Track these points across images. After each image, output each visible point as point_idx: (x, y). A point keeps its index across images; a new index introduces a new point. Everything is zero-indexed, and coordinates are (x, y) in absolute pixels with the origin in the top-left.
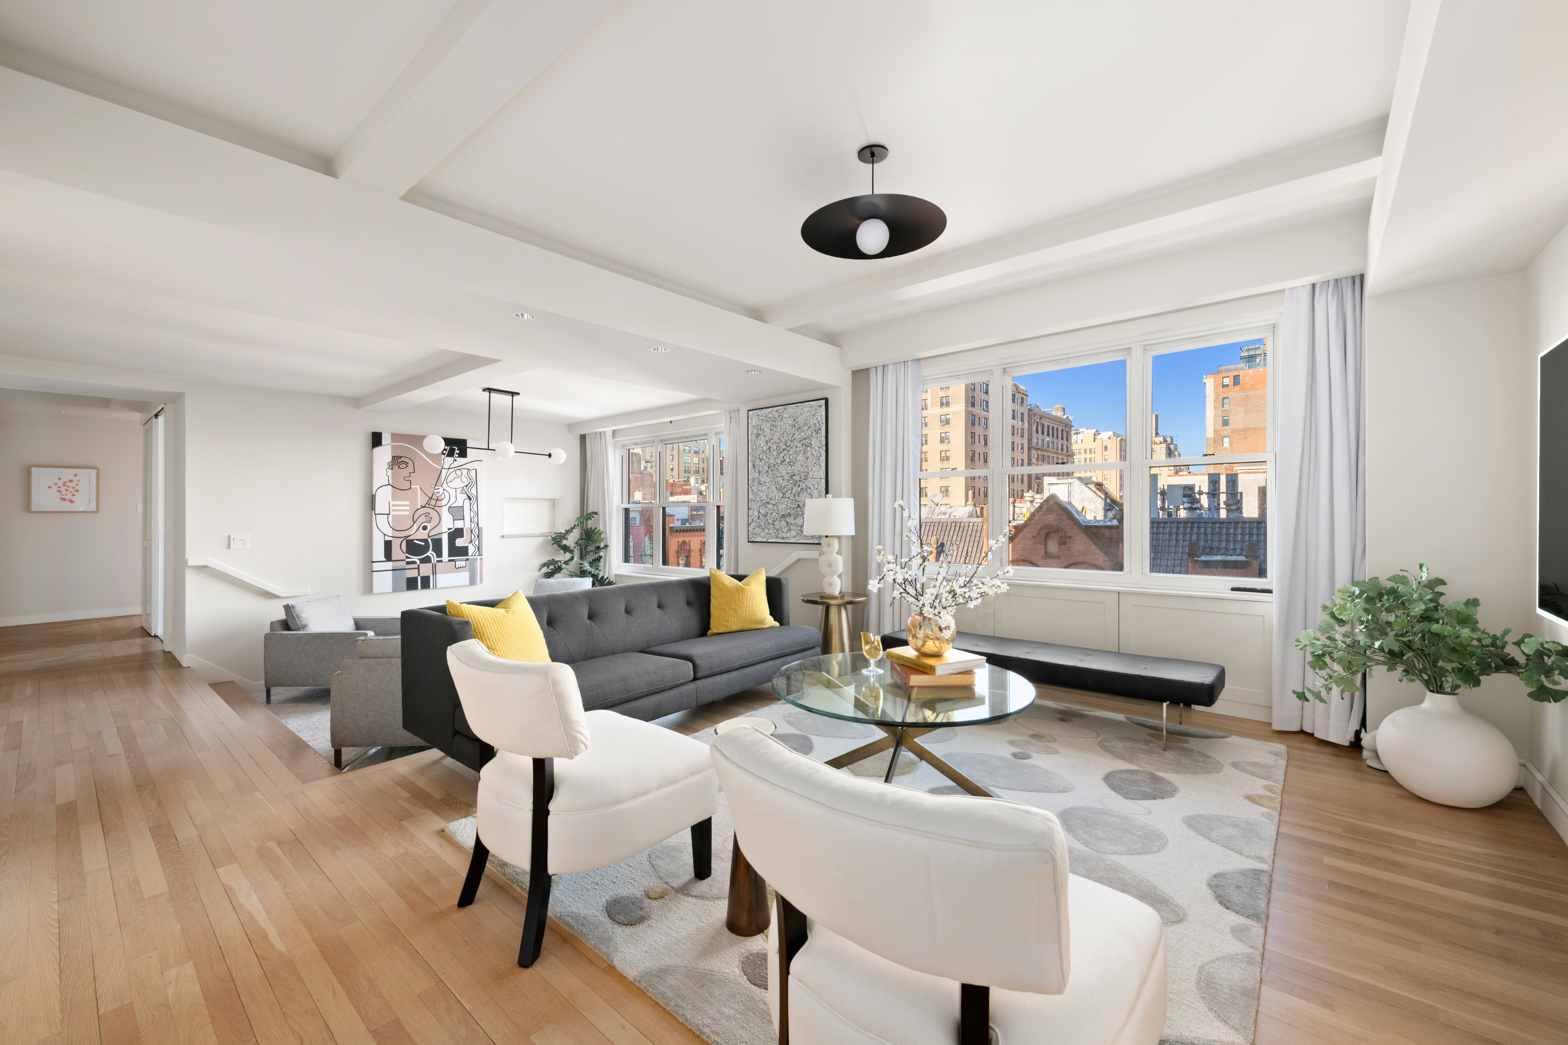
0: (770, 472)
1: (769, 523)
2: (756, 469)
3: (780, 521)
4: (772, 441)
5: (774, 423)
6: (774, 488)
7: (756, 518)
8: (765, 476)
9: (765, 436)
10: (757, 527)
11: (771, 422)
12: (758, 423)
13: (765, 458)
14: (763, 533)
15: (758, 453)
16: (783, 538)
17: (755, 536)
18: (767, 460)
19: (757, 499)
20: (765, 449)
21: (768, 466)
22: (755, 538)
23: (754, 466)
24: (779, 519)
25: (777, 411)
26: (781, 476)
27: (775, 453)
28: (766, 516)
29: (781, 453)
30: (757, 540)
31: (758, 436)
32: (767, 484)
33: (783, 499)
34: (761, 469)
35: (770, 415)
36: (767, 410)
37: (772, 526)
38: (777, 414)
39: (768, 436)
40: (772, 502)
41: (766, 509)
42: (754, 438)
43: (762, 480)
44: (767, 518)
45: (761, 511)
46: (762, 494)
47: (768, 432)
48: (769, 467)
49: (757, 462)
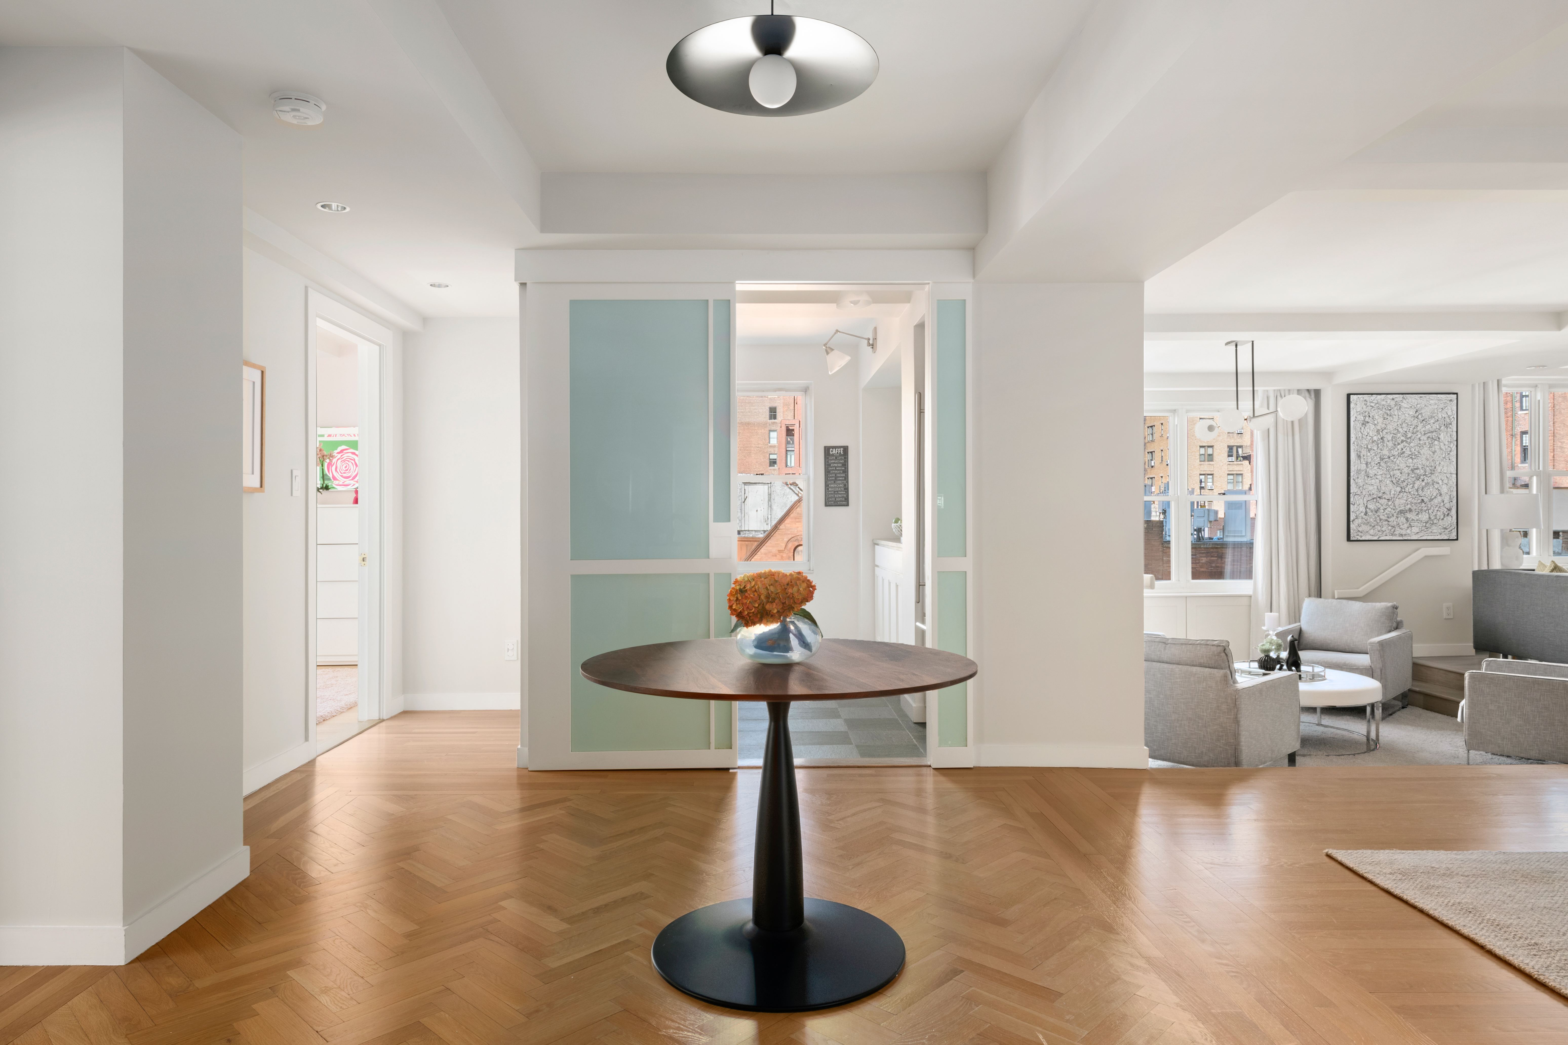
0: (1382, 464)
1: (1381, 520)
2: (1362, 460)
3: (1397, 517)
4: (1386, 431)
5: (1388, 412)
6: (1388, 482)
7: (1363, 514)
8: (1376, 468)
9: (1375, 425)
10: (1364, 524)
11: (1384, 410)
12: (1365, 410)
13: (1375, 448)
14: (1372, 531)
15: (1365, 442)
16: (1402, 535)
17: (1360, 534)
18: (1379, 451)
19: (1364, 493)
20: (1375, 438)
21: (1380, 458)
22: (1361, 537)
23: (1359, 457)
24: (1395, 515)
25: (1393, 399)
26: (1399, 470)
27: (1390, 444)
28: (1376, 512)
29: (1399, 444)
30: (1363, 538)
31: (1365, 423)
32: (1378, 477)
33: (1402, 494)
34: (1369, 460)
35: (1384, 403)
36: (1379, 396)
37: (1386, 523)
38: (1393, 403)
39: (1380, 424)
40: (1385, 496)
41: (1377, 504)
42: (1359, 425)
43: (1371, 473)
44: (1378, 514)
45: (1369, 506)
46: (1371, 488)
47: (1380, 420)
48: (1382, 459)
49: (1364, 452)
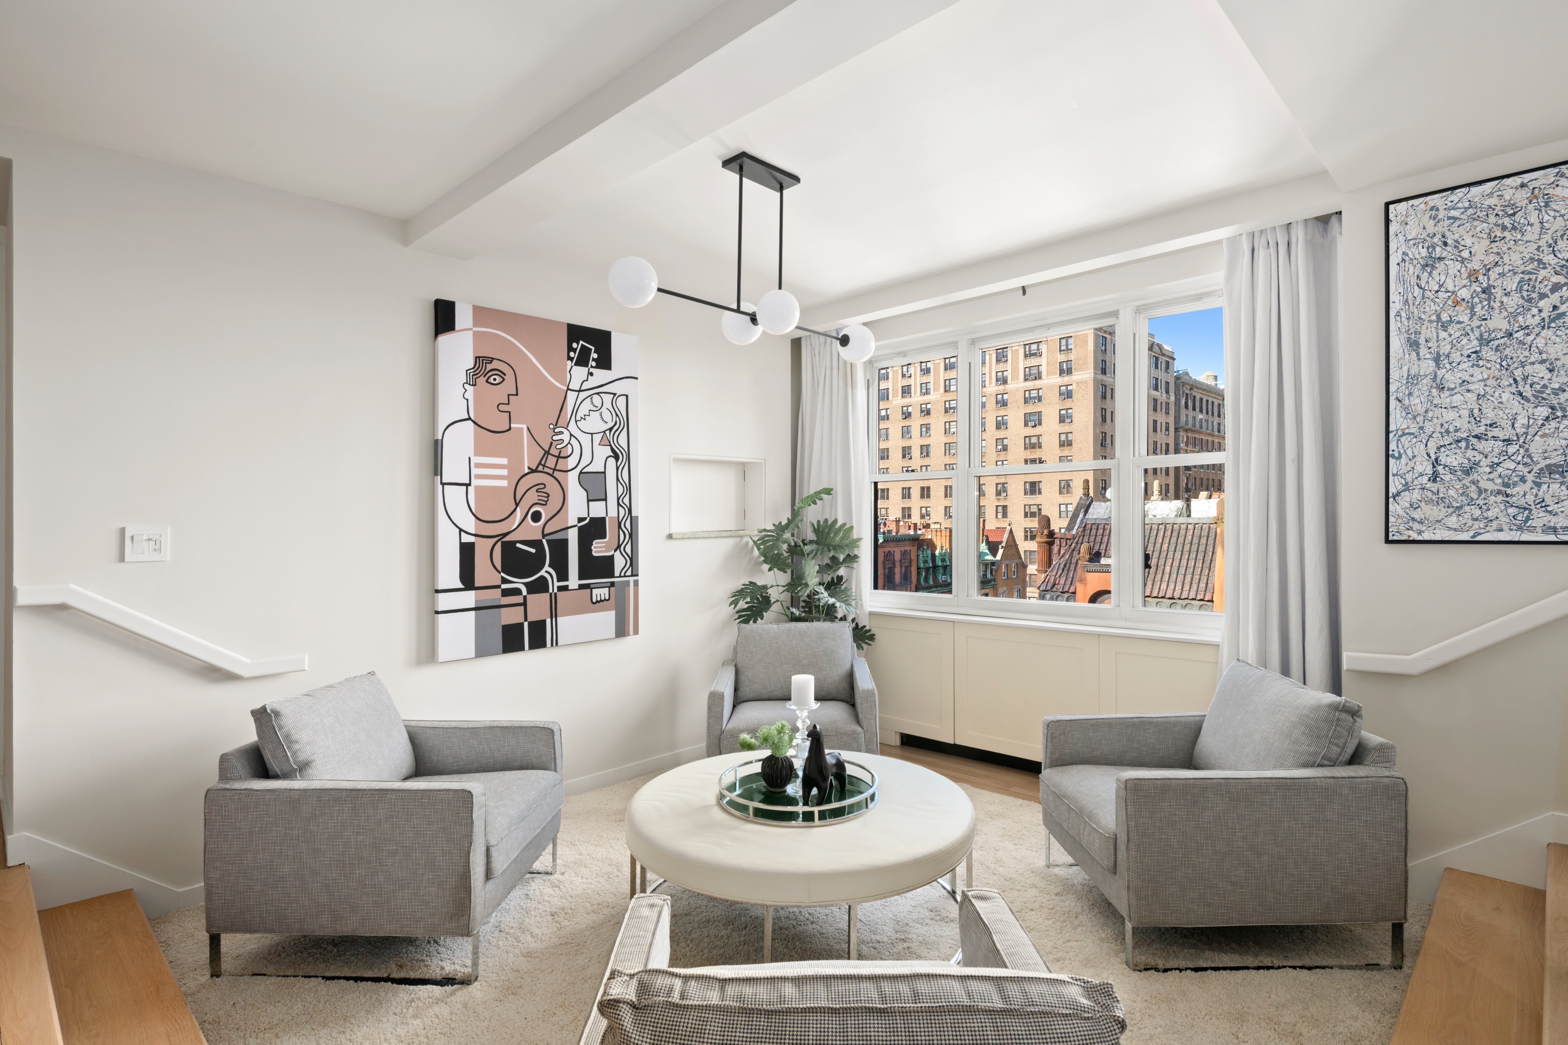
0: (1487, 353)
1: (1480, 491)
2: (1423, 351)
3: (1539, 485)
4: (1499, 270)
5: (1507, 221)
6: (1505, 397)
7: (1425, 479)
8: (1463, 366)
9: (1463, 261)
10: (1429, 502)
11: (1492, 219)
12: (1431, 229)
13: (1465, 318)
14: (1454, 518)
15: (1431, 307)
16: (1554, 530)
17: (1416, 526)
18: (1476, 323)
19: (1429, 428)
20: (1464, 293)
21: (1481, 339)
22: (1420, 532)
23: (1414, 345)
24: (1530, 478)
25: (1523, 185)
26: (1543, 362)
27: (1513, 302)
28: (1467, 472)
29: (1543, 296)
30: (1426, 536)
31: (1430, 264)
32: (1471, 387)
33: (1553, 424)
34: (1446, 349)
35: (1492, 201)
36: (1475, 190)
37: (1500, 498)
38: (1521, 197)
39: (1480, 256)
40: (1496, 432)
41: (1470, 453)
42: (1413, 270)
43: (1451, 379)
44: (1475, 476)
45: (1443, 459)
46: (1450, 415)
47: (1480, 247)
48: (1484, 341)
49: (1428, 331)
